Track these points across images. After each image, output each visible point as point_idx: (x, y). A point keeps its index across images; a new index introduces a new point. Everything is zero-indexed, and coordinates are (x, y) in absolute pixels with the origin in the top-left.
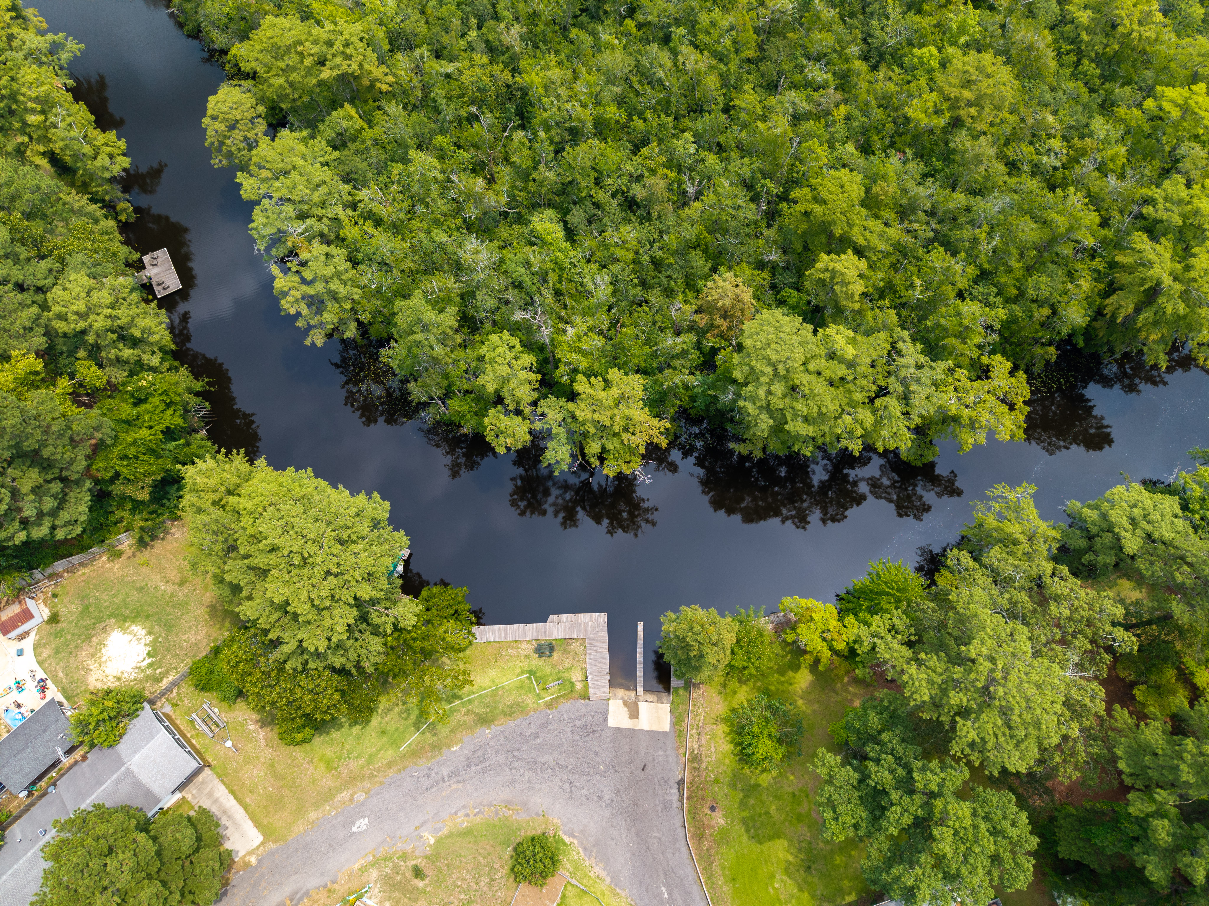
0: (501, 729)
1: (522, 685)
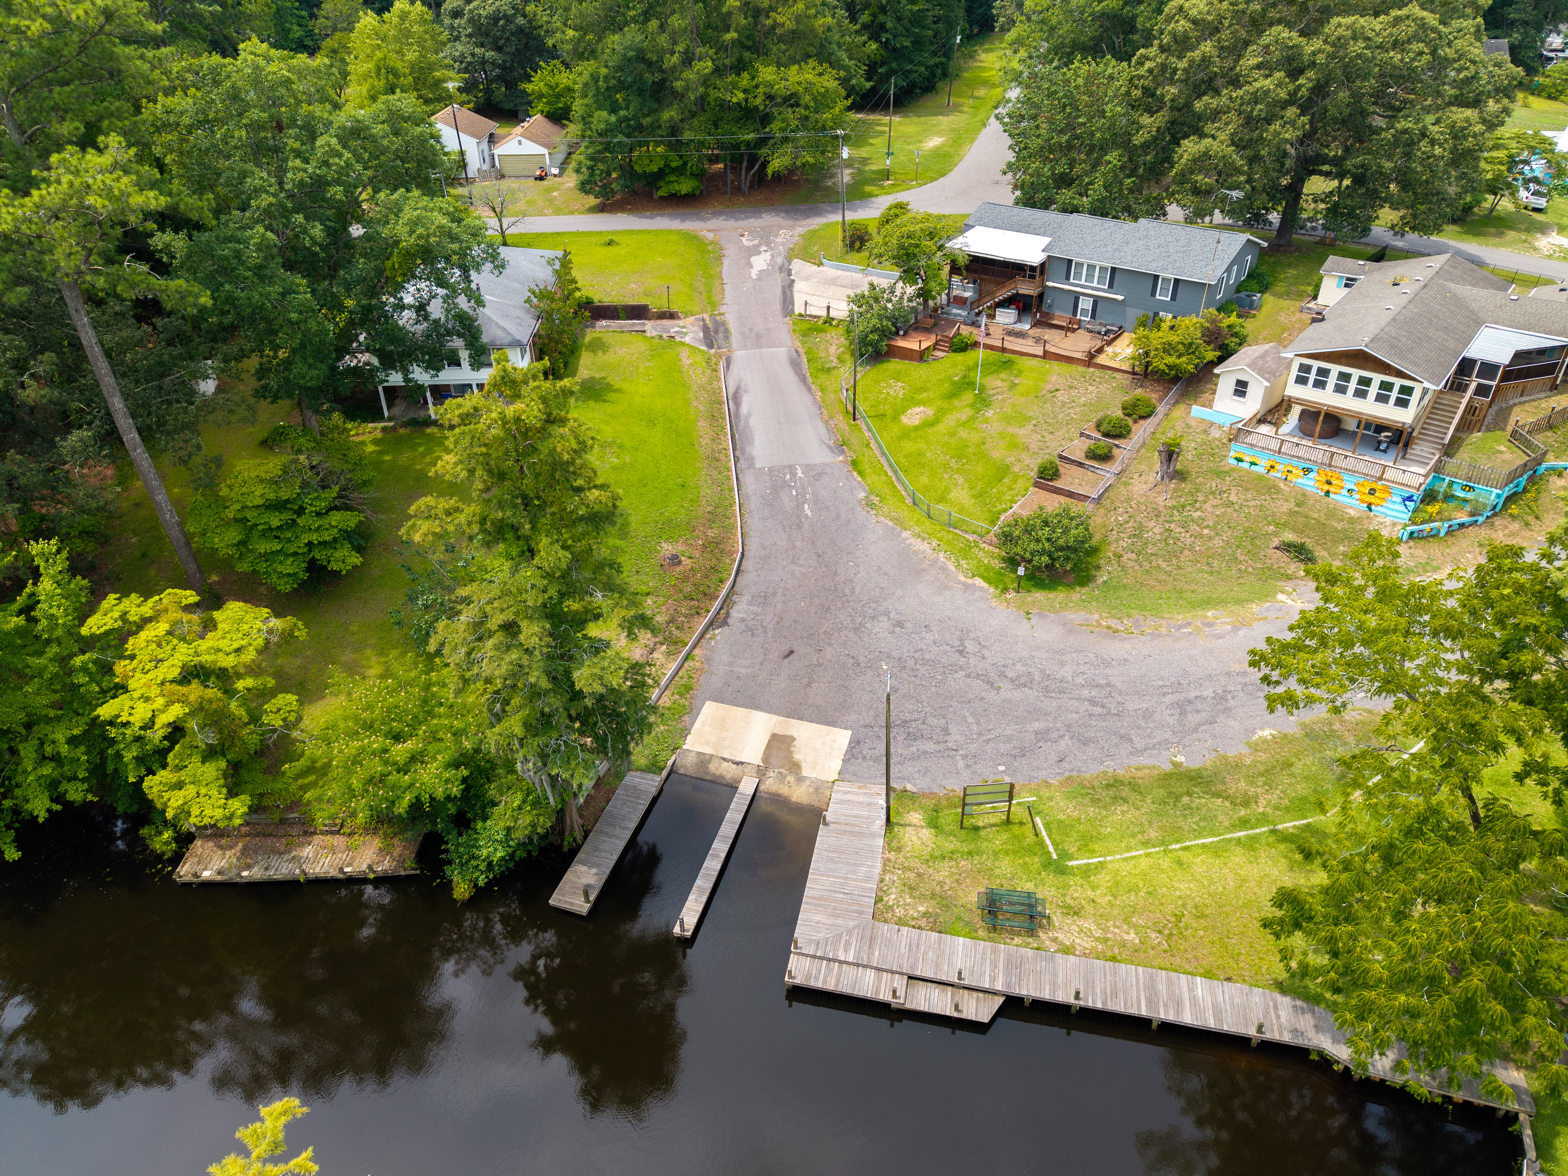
0: (1143, 760)
1: (1087, 843)
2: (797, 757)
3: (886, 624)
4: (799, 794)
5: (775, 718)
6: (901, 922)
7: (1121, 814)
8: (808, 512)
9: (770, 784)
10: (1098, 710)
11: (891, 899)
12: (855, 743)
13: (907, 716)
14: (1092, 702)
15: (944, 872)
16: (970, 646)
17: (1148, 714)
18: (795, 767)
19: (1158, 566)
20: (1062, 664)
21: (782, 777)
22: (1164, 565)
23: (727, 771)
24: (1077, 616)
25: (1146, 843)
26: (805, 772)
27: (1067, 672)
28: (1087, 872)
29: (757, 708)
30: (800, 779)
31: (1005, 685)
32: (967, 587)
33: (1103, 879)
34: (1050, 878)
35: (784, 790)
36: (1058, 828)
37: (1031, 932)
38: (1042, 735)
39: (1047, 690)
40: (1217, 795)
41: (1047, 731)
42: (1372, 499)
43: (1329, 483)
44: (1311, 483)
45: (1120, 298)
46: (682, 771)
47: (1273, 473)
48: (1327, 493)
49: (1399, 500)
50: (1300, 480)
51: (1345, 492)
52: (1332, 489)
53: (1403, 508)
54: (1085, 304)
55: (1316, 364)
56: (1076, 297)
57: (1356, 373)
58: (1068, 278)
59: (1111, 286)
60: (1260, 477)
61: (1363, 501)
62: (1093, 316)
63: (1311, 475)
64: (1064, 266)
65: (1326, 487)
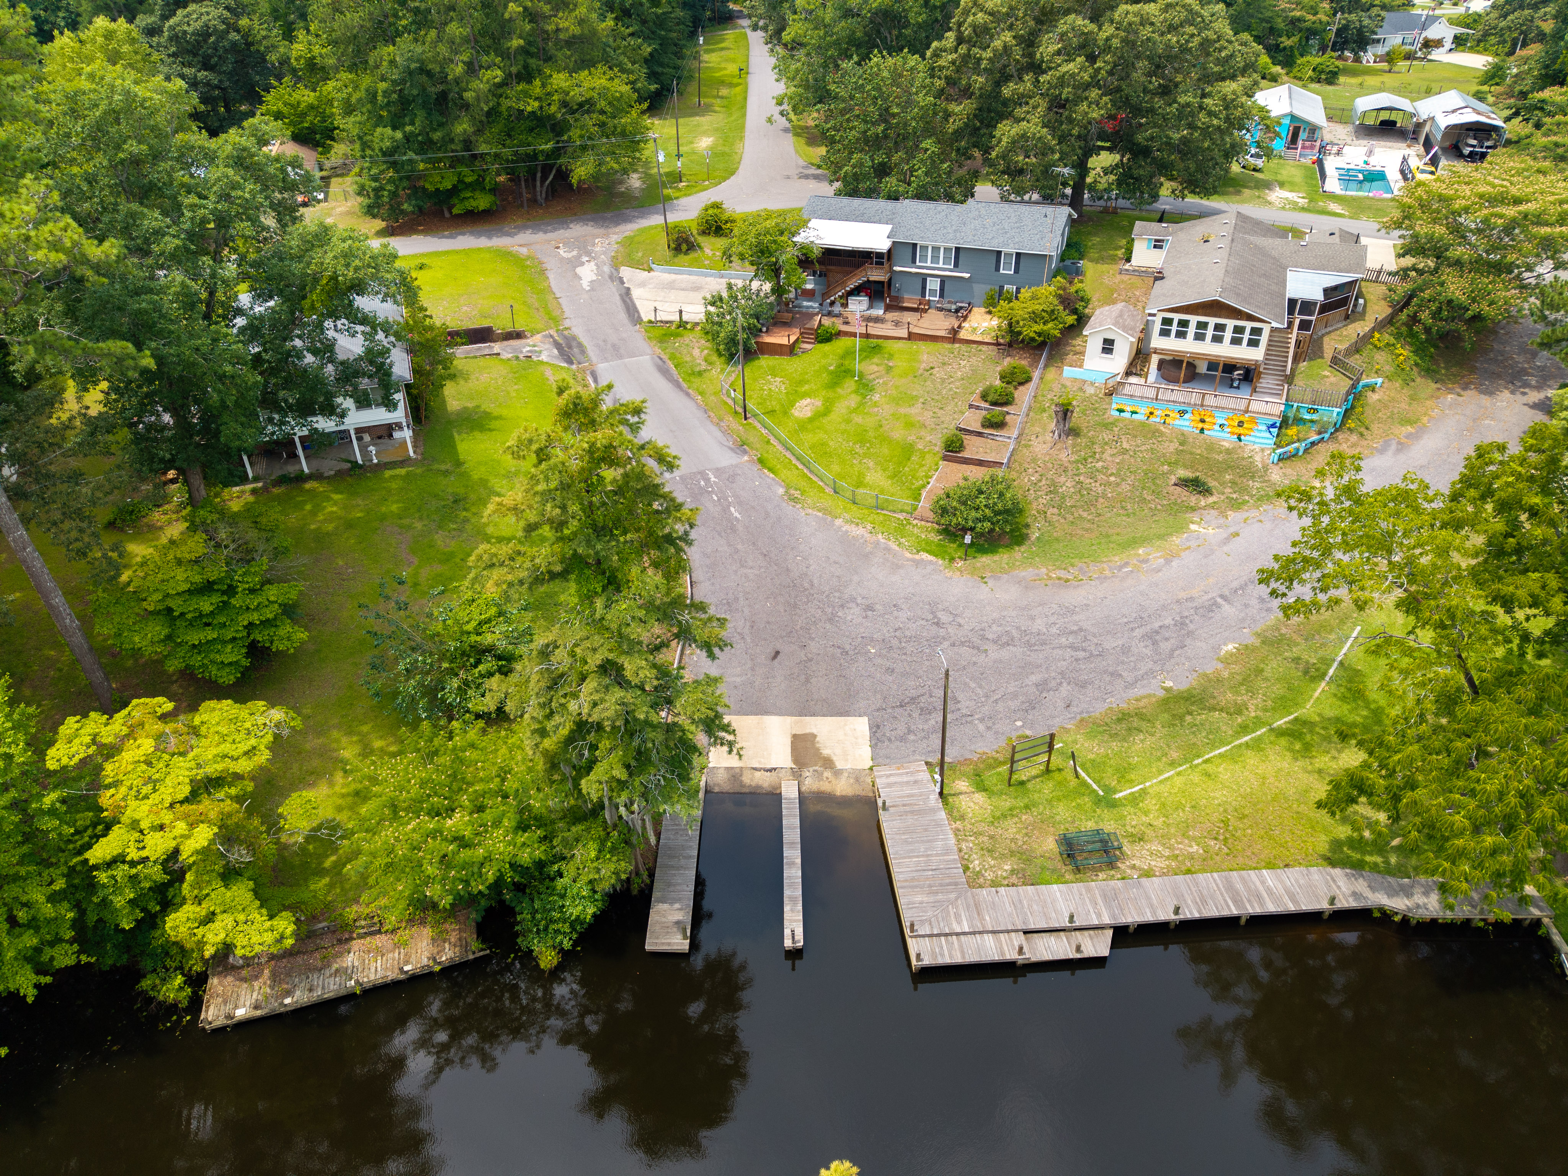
0: (1138, 691)
1: (1123, 773)
2: (826, 752)
3: (856, 610)
4: (842, 787)
5: (789, 720)
6: (995, 884)
7: (1140, 744)
8: (736, 514)
9: (811, 783)
10: (1081, 654)
11: (976, 865)
12: (875, 728)
13: (913, 693)
14: (1072, 647)
15: (1011, 829)
16: (944, 618)
17: (1125, 650)
18: (828, 763)
19: (1080, 517)
20: (1032, 618)
21: (819, 775)
22: (1085, 515)
23: (763, 780)
24: (1028, 573)
25: (1173, 764)
26: (839, 765)
27: (1039, 625)
28: (1134, 800)
29: (766, 713)
30: (837, 773)
31: (989, 646)
32: (917, 563)
33: (1150, 803)
34: (1106, 814)
35: (825, 787)
36: (1095, 766)
37: (1111, 865)
38: (1042, 686)
39: (1029, 645)
40: (1213, 709)
41: (1045, 682)
42: (1241, 430)
43: (1203, 421)
44: (1187, 423)
45: (967, 275)
46: (716, 790)
47: (1152, 419)
48: (1202, 430)
49: (1264, 428)
50: (1177, 422)
51: (1217, 427)
52: (1206, 426)
53: (1268, 435)
54: (933, 285)
55: (1176, 317)
56: (924, 279)
57: (1212, 321)
58: (914, 261)
59: (956, 265)
60: (1142, 424)
61: (1233, 433)
62: (942, 295)
63: (1187, 416)
64: (910, 250)
65: (1201, 425)
